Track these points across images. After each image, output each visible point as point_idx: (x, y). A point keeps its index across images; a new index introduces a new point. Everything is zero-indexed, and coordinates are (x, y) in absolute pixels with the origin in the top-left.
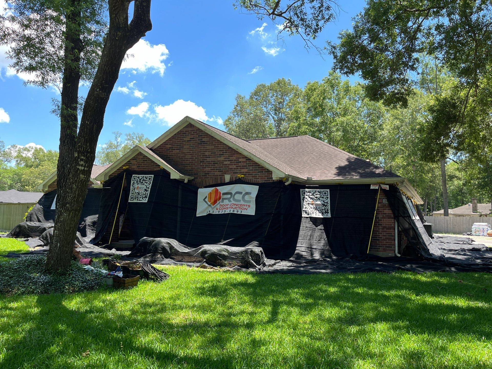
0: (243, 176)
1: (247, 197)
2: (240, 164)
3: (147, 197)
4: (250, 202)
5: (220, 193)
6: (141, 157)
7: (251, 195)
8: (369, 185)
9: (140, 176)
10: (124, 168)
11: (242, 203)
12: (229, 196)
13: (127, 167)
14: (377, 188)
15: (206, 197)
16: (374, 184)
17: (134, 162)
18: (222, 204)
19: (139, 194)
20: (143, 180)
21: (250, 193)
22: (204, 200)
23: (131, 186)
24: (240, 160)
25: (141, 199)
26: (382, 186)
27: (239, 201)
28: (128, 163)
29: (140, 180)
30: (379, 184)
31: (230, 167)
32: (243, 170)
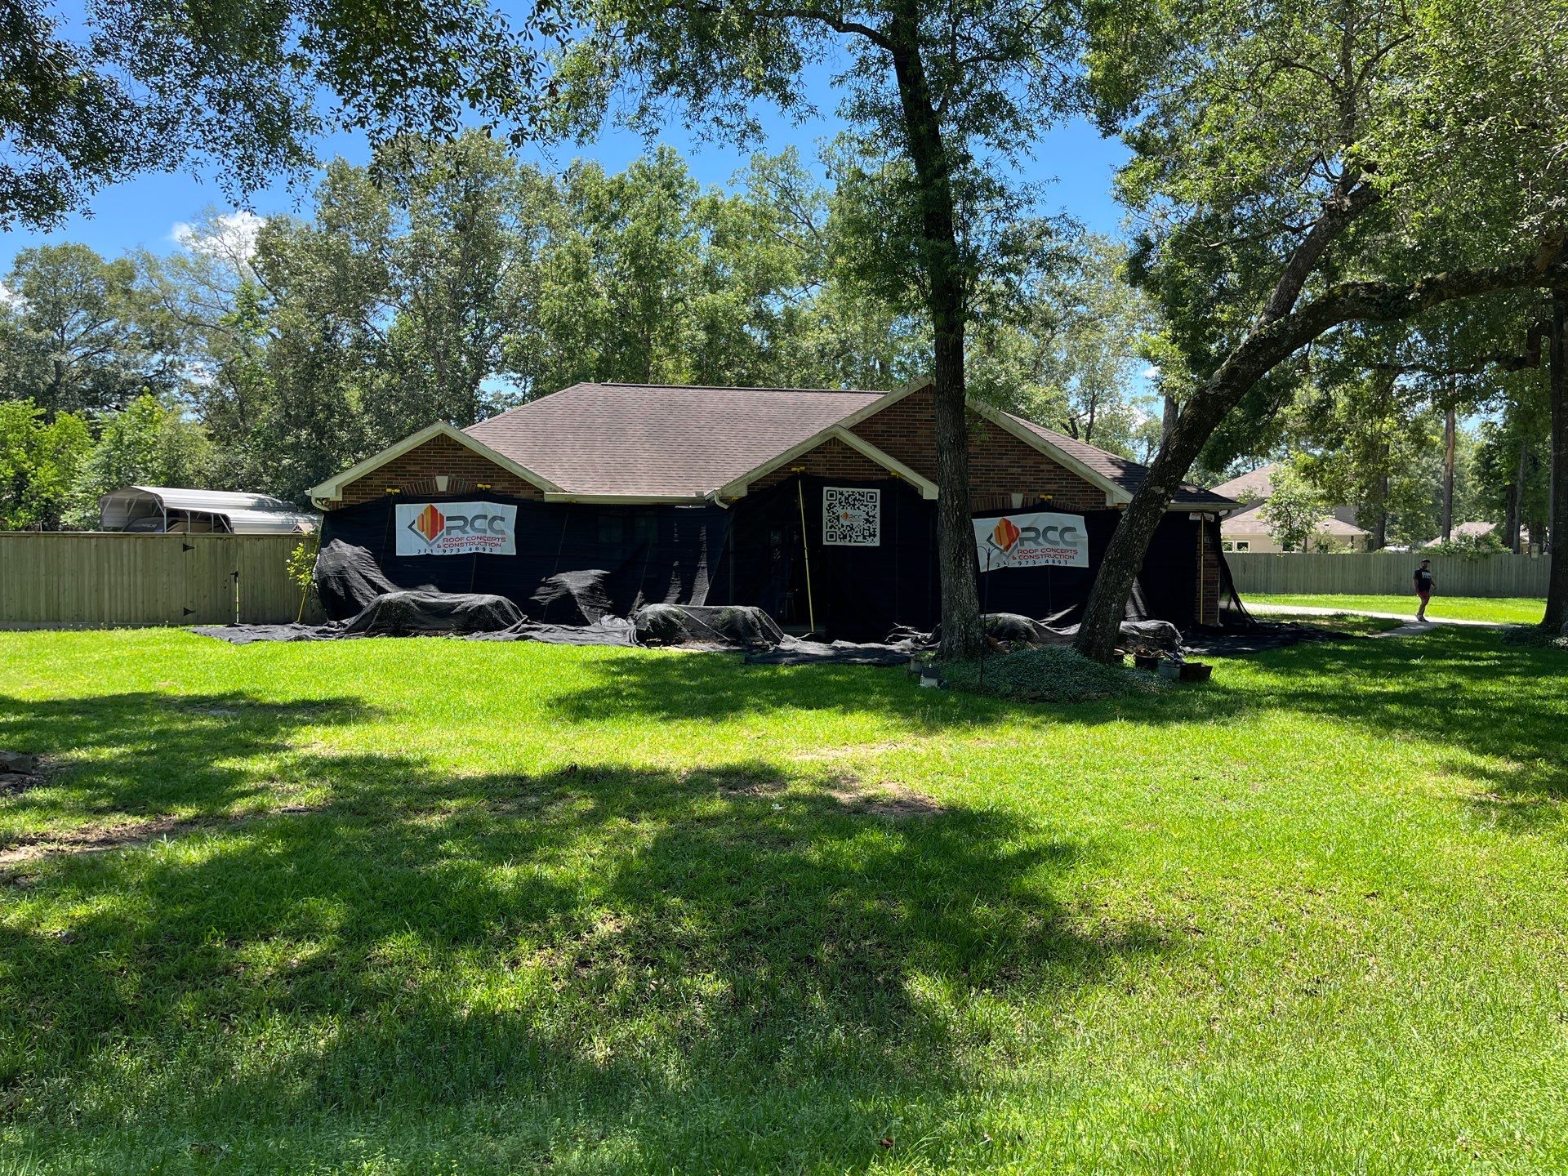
0: (1050, 497)
1: (1067, 536)
2: (1042, 475)
3: (875, 536)
4: (1075, 544)
5: (1016, 529)
6: (837, 449)
7: (1078, 532)
8: (1187, 514)
9: (845, 490)
10: (794, 469)
11: (1062, 546)
12: (1032, 534)
13: (803, 468)
14: (1199, 518)
15: (991, 536)
16: (1196, 512)
17: (819, 457)
18: (1023, 548)
19: (852, 528)
20: (855, 499)
21: (1073, 529)
22: (989, 540)
23: (825, 511)
24: (1043, 467)
25: (860, 539)
26: (1206, 515)
27: (1055, 543)
28: (802, 459)
29: (847, 499)
30: (1202, 512)
31: (1022, 479)
32: (1048, 487)
